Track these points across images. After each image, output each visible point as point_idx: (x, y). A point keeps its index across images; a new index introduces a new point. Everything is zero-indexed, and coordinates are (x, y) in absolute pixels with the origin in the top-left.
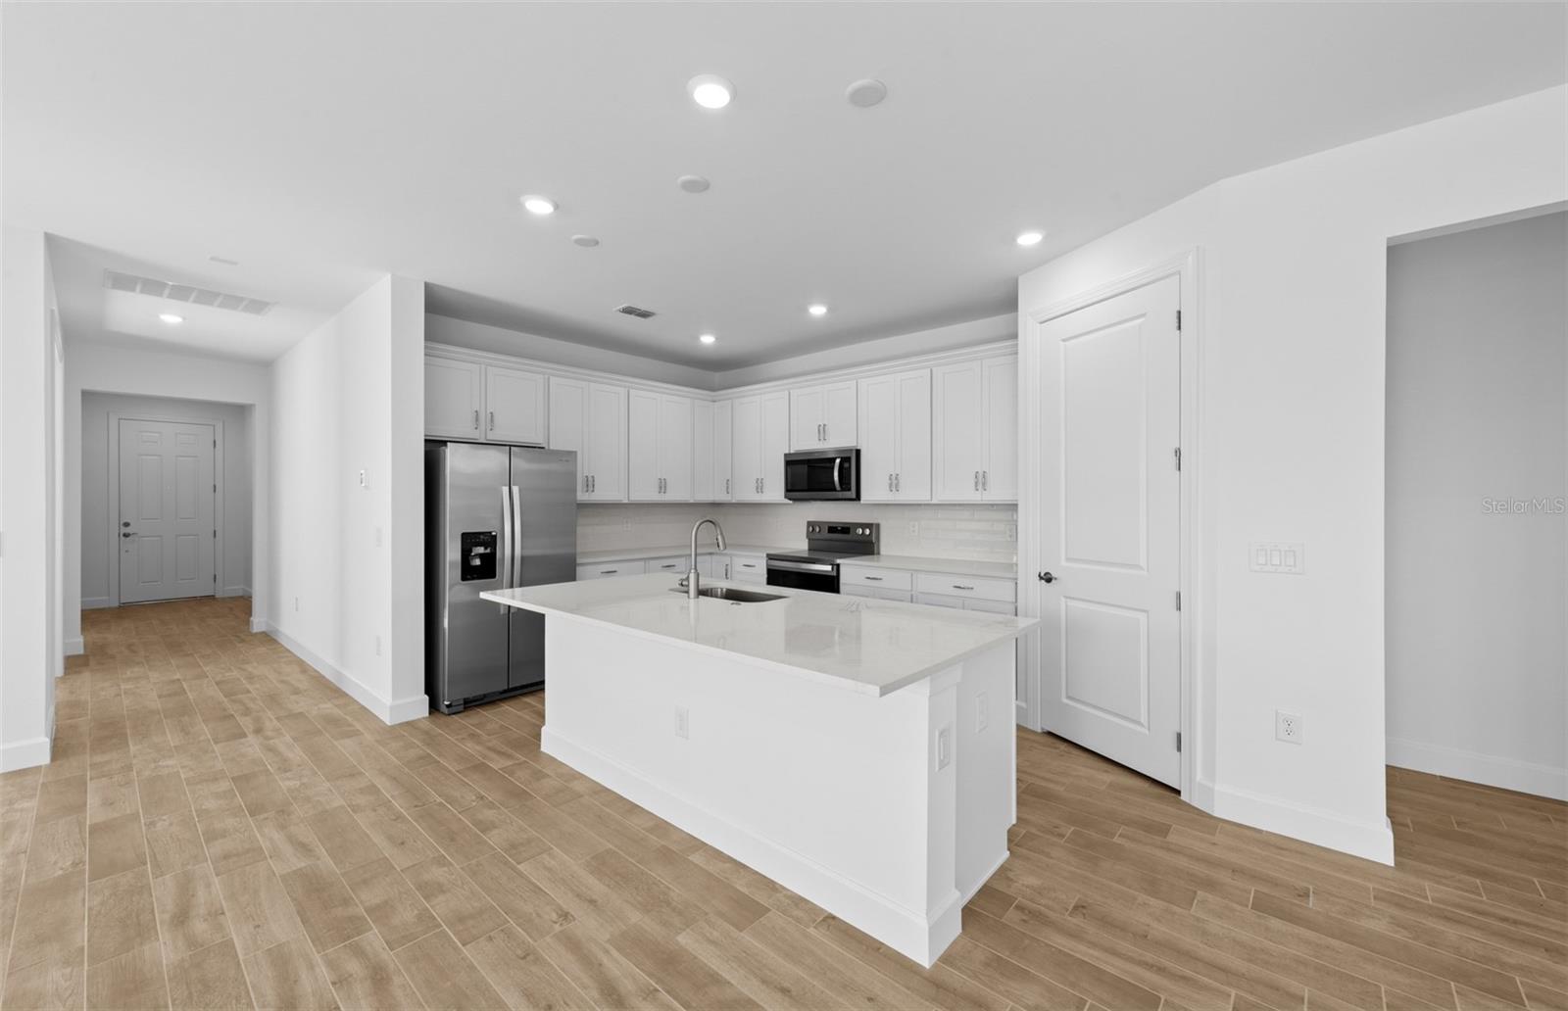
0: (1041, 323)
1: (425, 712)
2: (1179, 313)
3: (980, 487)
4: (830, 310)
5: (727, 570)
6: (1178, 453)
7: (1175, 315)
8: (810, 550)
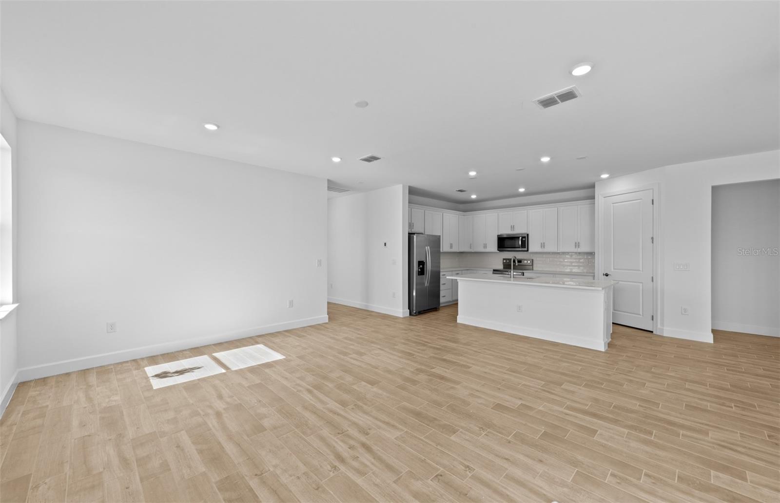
0: (604, 197)
1: (408, 314)
2: (653, 200)
3: (577, 247)
6: (652, 238)
7: (651, 201)
8: (504, 268)
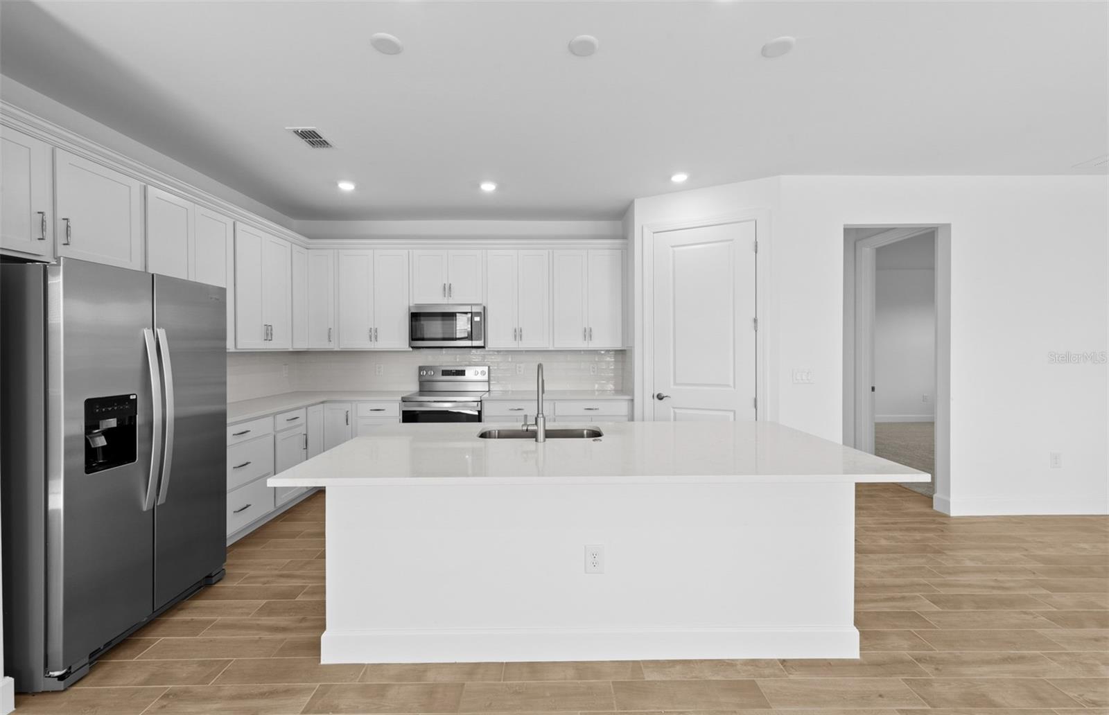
0: (655, 233)
2: (756, 243)
3: (588, 338)
4: (498, 189)
5: (347, 416)
6: (755, 321)
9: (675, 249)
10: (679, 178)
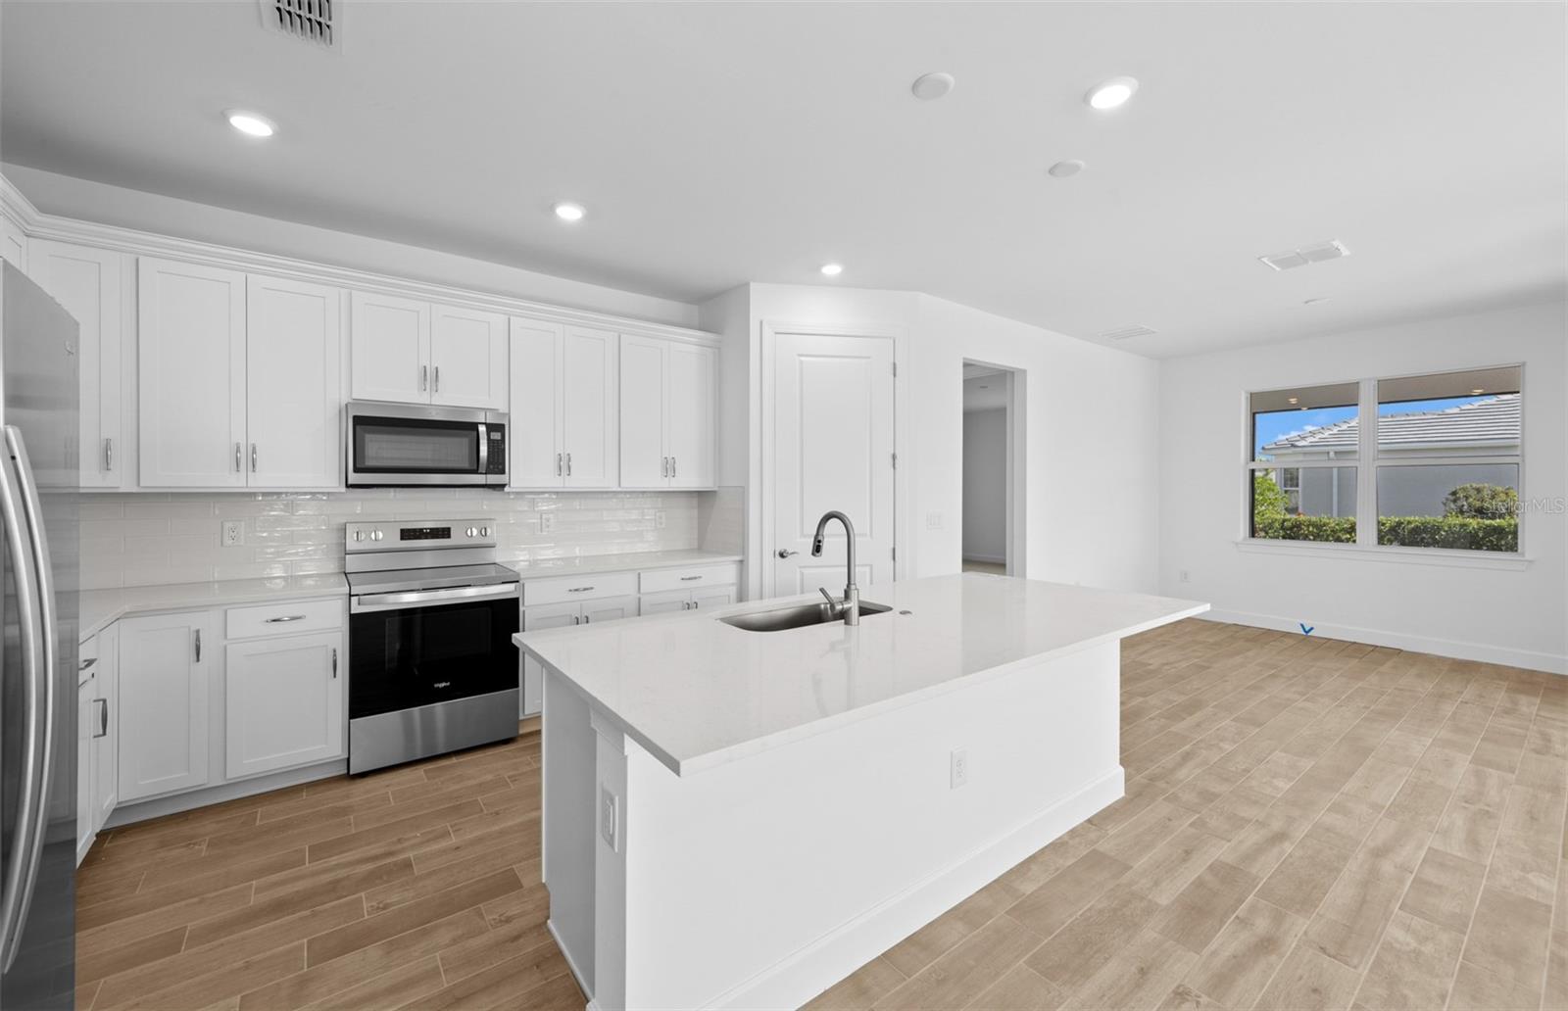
4: (587, 218)
9: (803, 358)
10: (832, 270)
